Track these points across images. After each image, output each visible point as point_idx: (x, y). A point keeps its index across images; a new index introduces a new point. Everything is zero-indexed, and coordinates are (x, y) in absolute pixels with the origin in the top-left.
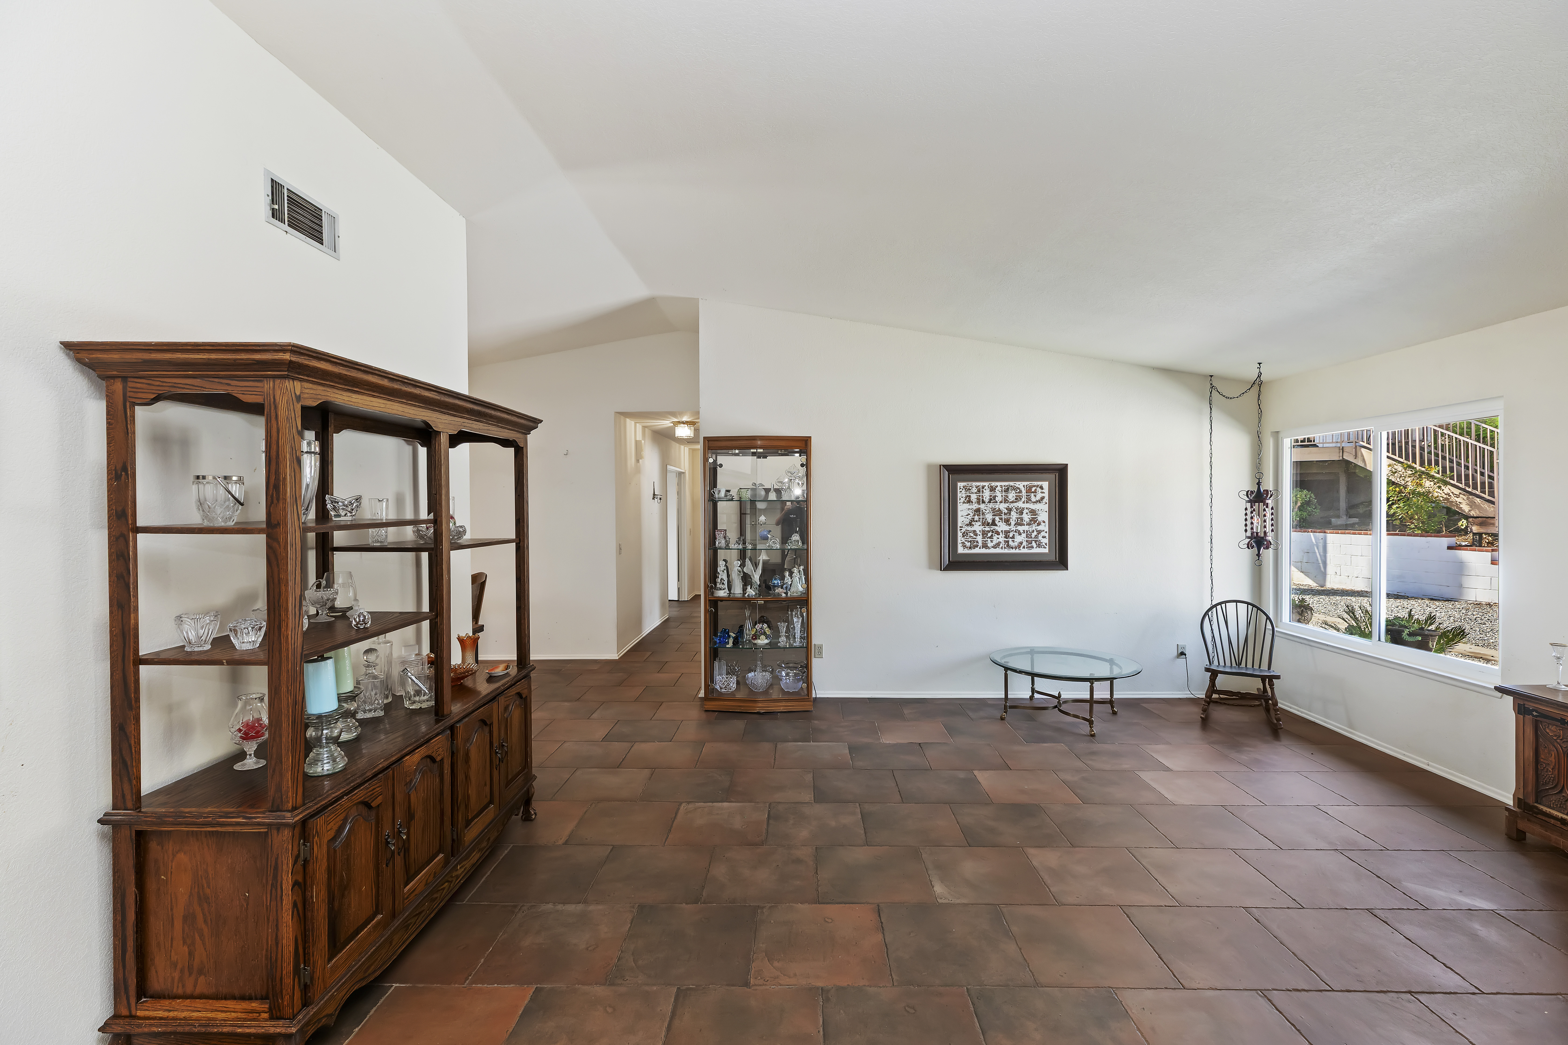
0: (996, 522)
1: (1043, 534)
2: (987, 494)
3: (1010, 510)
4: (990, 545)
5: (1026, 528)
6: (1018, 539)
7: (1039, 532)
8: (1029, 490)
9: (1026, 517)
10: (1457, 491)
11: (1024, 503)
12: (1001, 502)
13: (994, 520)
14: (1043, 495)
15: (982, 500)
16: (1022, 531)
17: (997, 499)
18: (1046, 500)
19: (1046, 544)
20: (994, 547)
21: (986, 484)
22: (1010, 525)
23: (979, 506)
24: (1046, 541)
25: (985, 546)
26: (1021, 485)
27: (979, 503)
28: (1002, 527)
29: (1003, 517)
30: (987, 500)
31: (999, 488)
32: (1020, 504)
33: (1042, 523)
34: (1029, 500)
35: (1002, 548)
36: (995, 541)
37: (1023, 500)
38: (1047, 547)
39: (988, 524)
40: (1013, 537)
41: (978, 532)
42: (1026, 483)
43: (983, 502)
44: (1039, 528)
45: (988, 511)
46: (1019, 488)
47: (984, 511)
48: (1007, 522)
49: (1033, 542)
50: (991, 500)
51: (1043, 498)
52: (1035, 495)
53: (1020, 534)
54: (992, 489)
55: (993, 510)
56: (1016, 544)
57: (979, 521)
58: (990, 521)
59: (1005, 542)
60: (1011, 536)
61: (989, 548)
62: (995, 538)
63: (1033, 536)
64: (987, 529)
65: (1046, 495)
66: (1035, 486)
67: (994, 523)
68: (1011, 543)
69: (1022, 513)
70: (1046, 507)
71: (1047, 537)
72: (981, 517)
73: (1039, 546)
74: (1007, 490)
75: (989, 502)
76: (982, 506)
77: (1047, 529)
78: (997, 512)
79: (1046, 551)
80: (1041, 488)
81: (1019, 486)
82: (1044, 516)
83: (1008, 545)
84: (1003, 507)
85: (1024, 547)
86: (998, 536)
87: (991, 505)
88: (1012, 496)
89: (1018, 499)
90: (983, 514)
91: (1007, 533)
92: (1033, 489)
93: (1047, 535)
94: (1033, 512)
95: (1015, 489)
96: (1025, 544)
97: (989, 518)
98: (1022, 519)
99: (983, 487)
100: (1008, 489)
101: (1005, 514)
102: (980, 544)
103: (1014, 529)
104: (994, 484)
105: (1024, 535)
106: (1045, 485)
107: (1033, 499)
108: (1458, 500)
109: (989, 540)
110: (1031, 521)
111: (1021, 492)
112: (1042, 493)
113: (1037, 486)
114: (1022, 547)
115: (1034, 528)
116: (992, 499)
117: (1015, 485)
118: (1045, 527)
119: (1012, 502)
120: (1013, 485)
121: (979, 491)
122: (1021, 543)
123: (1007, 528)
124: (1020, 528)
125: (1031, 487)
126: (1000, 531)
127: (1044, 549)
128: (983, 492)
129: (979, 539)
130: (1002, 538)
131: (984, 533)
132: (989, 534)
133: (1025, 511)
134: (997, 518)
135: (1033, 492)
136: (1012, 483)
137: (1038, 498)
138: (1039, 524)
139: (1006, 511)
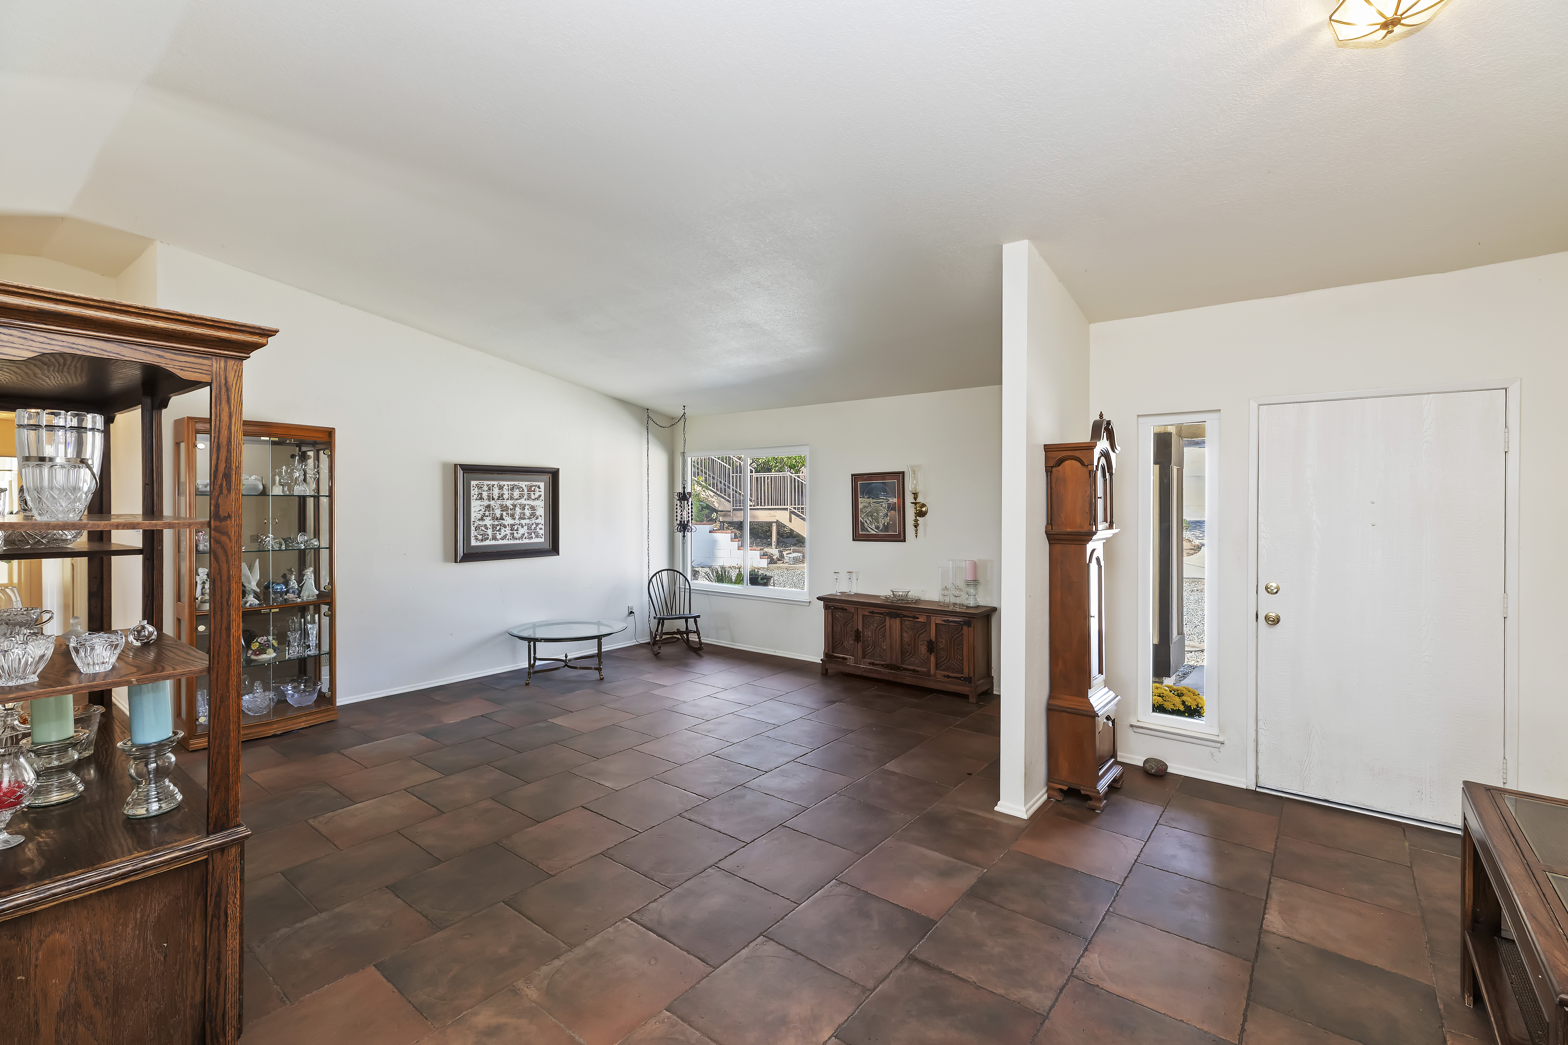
0: (504, 517)
1: (540, 526)
2: (496, 492)
3: (515, 506)
4: (499, 537)
5: (527, 521)
6: (522, 531)
7: (537, 524)
8: (529, 490)
9: (528, 512)
10: (712, 494)
11: (525, 500)
12: (508, 499)
13: (502, 515)
14: (540, 493)
15: (493, 497)
16: (524, 524)
17: (504, 496)
18: (542, 498)
19: (542, 535)
20: (502, 539)
21: (496, 483)
22: (514, 519)
23: (490, 503)
24: (542, 532)
25: (494, 538)
26: (523, 484)
27: (489, 500)
28: (508, 521)
29: (510, 512)
30: (496, 498)
31: (506, 487)
32: (523, 501)
33: (539, 517)
34: (529, 498)
35: (508, 539)
36: (503, 534)
37: (525, 497)
38: (543, 537)
39: (497, 519)
40: (517, 530)
41: (488, 526)
42: (527, 483)
43: (493, 499)
44: (537, 521)
45: (497, 507)
46: (522, 488)
47: (494, 507)
48: (513, 516)
49: (533, 533)
50: (499, 497)
51: (540, 496)
52: (534, 494)
53: (523, 527)
54: (501, 488)
55: (501, 506)
56: (520, 535)
57: (490, 516)
58: (499, 516)
59: (511, 534)
60: (515, 529)
61: (498, 540)
62: (502, 531)
63: (533, 528)
64: (496, 523)
65: (543, 494)
66: (534, 486)
67: (502, 518)
68: (515, 535)
69: (524, 509)
70: (542, 504)
71: (543, 529)
72: (491, 512)
73: (537, 536)
74: (512, 489)
75: (498, 499)
76: (492, 503)
77: (543, 522)
78: (504, 508)
79: (542, 540)
80: (539, 487)
81: (522, 486)
82: (540, 512)
83: (513, 537)
84: (509, 503)
85: (526, 538)
86: (505, 529)
87: (500, 502)
88: (516, 494)
89: (521, 496)
90: (493, 509)
91: (512, 525)
92: (533, 489)
93: (543, 527)
94: (533, 508)
95: (519, 488)
96: (526, 535)
97: (498, 513)
98: (524, 514)
99: (493, 486)
100: (513, 487)
101: (511, 510)
102: (490, 537)
103: (518, 522)
104: (502, 483)
105: (526, 528)
106: (542, 485)
107: (533, 497)
108: (713, 500)
109: (498, 532)
110: (531, 515)
111: (523, 490)
112: (539, 491)
113: (536, 486)
114: (524, 538)
115: (533, 521)
116: (501, 497)
117: (519, 484)
118: (541, 521)
119: (517, 499)
120: (517, 484)
121: (489, 489)
122: (523, 535)
123: (512, 522)
124: (523, 522)
125: (531, 487)
126: (506, 525)
127: (540, 539)
128: (493, 490)
129: (490, 532)
130: (508, 531)
131: (494, 527)
132: (498, 528)
133: (527, 507)
134: (504, 513)
135: (533, 491)
136: (516, 483)
137: (537, 496)
138: (537, 518)
139: (512, 507)
